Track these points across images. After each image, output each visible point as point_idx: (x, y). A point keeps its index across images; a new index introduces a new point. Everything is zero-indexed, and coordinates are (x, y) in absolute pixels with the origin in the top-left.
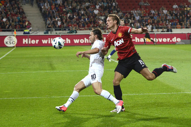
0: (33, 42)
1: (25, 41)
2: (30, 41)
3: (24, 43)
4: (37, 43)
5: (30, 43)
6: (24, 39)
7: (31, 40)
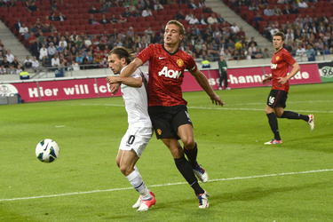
0: (48, 92)
1: (32, 93)
2: (42, 92)
3: (31, 96)
4: (55, 94)
5: (42, 95)
6: (30, 90)
7: (44, 90)
